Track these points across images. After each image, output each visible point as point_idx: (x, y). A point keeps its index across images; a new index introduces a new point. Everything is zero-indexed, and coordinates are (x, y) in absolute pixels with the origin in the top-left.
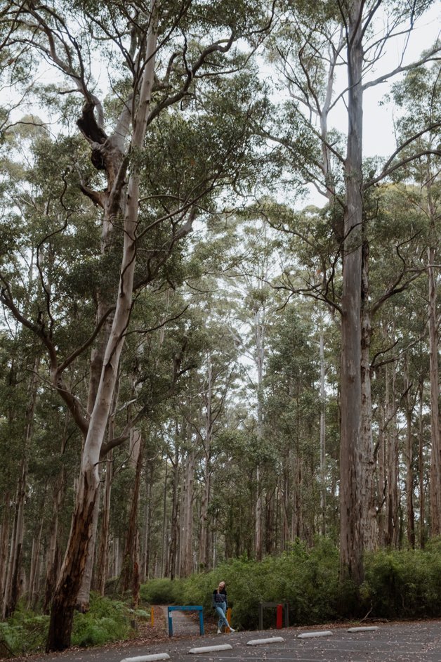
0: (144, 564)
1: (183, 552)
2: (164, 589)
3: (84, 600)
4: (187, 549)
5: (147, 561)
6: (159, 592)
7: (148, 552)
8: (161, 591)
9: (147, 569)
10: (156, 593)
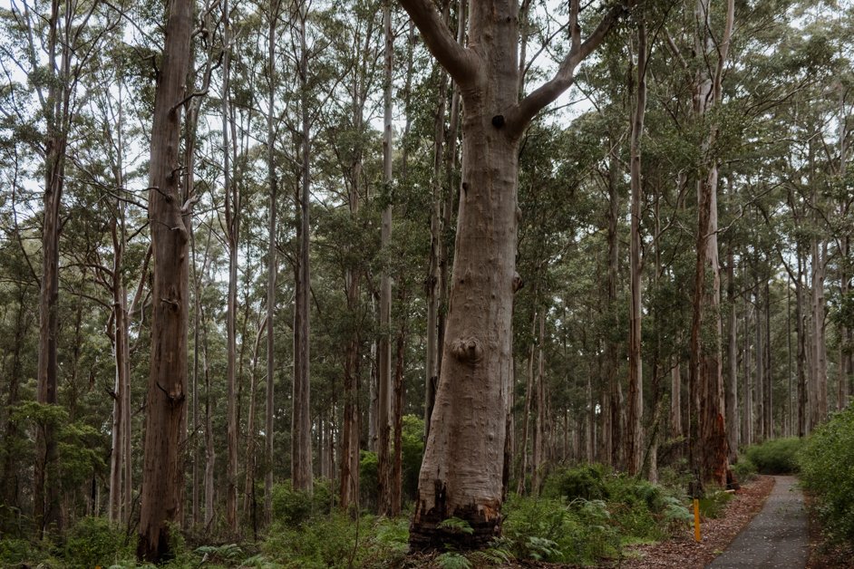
0: (760, 419)
1: (813, 400)
2: (785, 453)
3: (487, 495)
4: (820, 397)
5: (765, 415)
6: (778, 457)
7: (764, 402)
8: (782, 455)
9: (765, 426)
10: (774, 458)
